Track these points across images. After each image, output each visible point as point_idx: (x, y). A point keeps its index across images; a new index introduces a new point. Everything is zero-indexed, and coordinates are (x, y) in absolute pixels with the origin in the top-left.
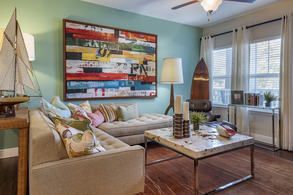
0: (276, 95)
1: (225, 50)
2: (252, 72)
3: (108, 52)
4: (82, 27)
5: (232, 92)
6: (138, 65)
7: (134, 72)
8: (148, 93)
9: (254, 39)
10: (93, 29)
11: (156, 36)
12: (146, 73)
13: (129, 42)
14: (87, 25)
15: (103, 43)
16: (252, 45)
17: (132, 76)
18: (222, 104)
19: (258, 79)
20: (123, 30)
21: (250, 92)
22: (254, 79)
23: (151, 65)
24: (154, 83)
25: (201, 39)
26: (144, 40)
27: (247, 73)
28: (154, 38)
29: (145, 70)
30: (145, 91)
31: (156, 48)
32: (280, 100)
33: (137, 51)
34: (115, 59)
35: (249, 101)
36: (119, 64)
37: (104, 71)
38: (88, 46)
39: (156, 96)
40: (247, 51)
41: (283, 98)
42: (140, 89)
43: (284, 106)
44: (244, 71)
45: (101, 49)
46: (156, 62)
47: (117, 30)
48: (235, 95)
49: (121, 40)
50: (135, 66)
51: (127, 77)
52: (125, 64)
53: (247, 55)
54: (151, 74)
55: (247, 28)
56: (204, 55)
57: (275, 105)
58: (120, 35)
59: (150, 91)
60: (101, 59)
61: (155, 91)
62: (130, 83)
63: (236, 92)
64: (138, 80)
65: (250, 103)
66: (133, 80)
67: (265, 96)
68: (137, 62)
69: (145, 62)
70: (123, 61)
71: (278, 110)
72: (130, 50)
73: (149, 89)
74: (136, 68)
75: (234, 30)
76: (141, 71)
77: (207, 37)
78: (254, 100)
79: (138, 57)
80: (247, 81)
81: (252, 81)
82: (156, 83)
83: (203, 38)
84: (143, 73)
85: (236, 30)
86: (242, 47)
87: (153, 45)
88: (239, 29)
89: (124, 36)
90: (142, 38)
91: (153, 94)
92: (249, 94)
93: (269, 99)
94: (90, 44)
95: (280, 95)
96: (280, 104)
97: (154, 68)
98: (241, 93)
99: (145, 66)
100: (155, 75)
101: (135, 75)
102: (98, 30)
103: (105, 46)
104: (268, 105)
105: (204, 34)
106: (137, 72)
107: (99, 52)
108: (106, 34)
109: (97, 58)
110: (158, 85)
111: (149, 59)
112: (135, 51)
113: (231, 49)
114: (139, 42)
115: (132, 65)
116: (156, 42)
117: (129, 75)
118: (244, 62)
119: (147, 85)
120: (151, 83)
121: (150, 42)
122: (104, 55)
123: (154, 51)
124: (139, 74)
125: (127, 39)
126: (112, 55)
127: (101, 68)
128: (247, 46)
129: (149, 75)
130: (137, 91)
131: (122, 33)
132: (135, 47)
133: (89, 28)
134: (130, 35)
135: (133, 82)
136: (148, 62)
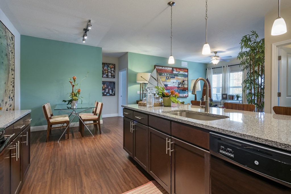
0: (241, 95)
1: (216, 75)
2: (231, 85)
3: (170, 78)
4: (161, 68)
5: (222, 94)
6: (181, 82)
7: (179, 86)
8: (185, 95)
9: (232, 71)
10: (165, 68)
11: (188, 69)
12: (184, 86)
13: (177, 73)
14: (162, 67)
15: (168, 74)
16: (231, 74)
17: (178, 87)
18: (217, 100)
19: (234, 88)
20: (175, 68)
21: (230, 94)
22: (232, 88)
23: (186, 82)
24: (187, 91)
25: (207, 69)
26: (183, 71)
27: (229, 86)
28: (187, 70)
29: (183, 85)
30: (183, 94)
31: (188, 75)
32: (242, 97)
33: (181, 76)
34: (173, 80)
35: (230, 98)
36: (174, 82)
37: (168, 86)
38: (163, 76)
39: (188, 96)
40: (229, 76)
41: (243, 96)
42: (181, 93)
43: (244, 100)
44: (227, 85)
45: (167, 76)
46: (188, 81)
47: (173, 68)
48: (224, 96)
49: (174, 72)
50: (180, 83)
51: (176, 88)
52: (176, 82)
53: (229, 78)
54: (186, 86)
55: (229, 66)
56: (208, 77)
57: (240, 99)
58: (174, 70)
59: (185, 94)
60: (167, 81)
61: (187, 94)
62: (178, 91)
63: (224, 94)
64: (181, 89)
65: (230, 99)
66: (179, 89)
67: (236, 96)
68: (180, 81)
69: (183, 81)
70: (175, 81)
71: (241, 101)
72: (178, 76)
73: (185, 93)
74: (180, 84)
75: (223, 67)
76: (182, 85)
77: (210, 68)
78: (232, 97)
79: (181, 79)
80: (229, 89)
81: (231, 89)
82: (188, 90)
83: (208, 69)
84: (183, 86)
85: (224, 67)
86: (227, 74)
87: (186, 73)
88: (225, 66)
89: (175, 70)
90: (182, 71)
91: (186, 96)
92: (230, 95)
93: (238, 97)
94: (163, 74)
95: (242, 95)
96: (242, 98)
97: (187, 84)
98: (226, 95)
99: (183, 83)
100: (187, 87)
101: (180, 87)
102: (166, 68)
103: (169, 75)
104: (237, 99)
105: (208, 67)
106: (180, 86)
107: (167, 77)
108: (169, 70)
109: (166, 80)
110: (189, 91)
111: (185, 80)
112: (179, 76)
113: (221, 75)
114: (181, 72)
115: (178, 82)
116: (188, 72)
117: (177, 87)
118: (227, 81)
119: (184, 92)
120: (186, 90)
121: (185, 72)
122: (168, 79)
123: (187, 76)
124: (181, 87)
125: (176, 72)
126: (171, 79)
127: (167, 85)
128: (229, 74)
129: (185, 87)
130: (180, 94)
131: (175, 69)
132: (180, 75)
133: (163, 68)
134: (178, 69)
135: (179, 90)
136: (185, 81)
